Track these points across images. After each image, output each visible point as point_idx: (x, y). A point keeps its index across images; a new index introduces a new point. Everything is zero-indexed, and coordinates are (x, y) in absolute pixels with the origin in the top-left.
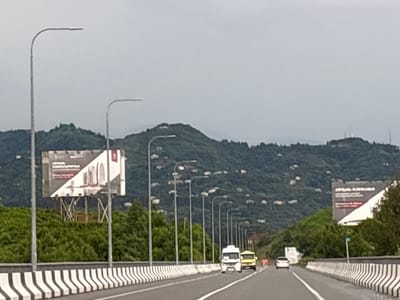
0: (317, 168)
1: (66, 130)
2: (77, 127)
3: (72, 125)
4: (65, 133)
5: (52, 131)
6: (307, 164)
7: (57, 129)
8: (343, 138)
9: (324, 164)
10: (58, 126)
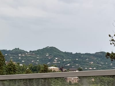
0: (94, 60)
1: (17, 49)
2: (20, 49)
3: (18, 48)
4: (17, 50)
5: (13, 50)
6: (91, 58)
7: (14, 49)
8: (100, 52)
9: (96, 59)
10: (15, 49)
